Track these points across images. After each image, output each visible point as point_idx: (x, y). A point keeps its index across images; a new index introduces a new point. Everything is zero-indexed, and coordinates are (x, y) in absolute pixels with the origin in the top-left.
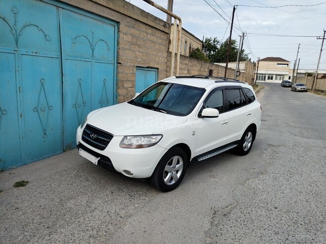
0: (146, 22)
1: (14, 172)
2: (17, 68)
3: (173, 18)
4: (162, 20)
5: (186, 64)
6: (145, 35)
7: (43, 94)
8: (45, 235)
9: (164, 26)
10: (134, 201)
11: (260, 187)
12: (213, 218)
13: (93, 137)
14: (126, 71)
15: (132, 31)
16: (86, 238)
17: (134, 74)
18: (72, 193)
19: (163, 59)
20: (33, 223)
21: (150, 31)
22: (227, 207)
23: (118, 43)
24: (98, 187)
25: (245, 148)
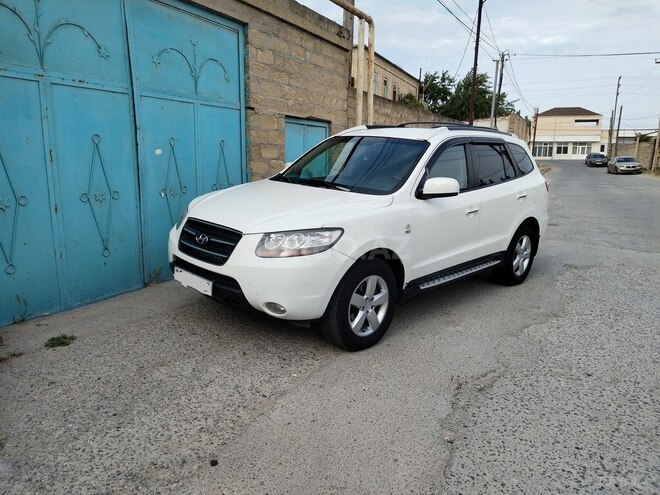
0: (301, 25)
1: (46, 322)
2: (44, 111)
3: (356, 18)
4: (334, 23)
5: (387, 115)
6: (301, 51)
7: (98, 167)
8: (109, 428)
9: (339, 34)
10: (290, 369)
11: (554, 339)
12: (455, 395)
13: (201, 241)
14: (265, 125)
15: (274, 42)
16: (192, 432)
17: (281, 132)
18: (163, 355)
19: (340, 103)
20: (84, 407)
21: (310, 43)
22: (485, 375)
23: (246, 67)
24: (216, 345)
25: (517, 270)
